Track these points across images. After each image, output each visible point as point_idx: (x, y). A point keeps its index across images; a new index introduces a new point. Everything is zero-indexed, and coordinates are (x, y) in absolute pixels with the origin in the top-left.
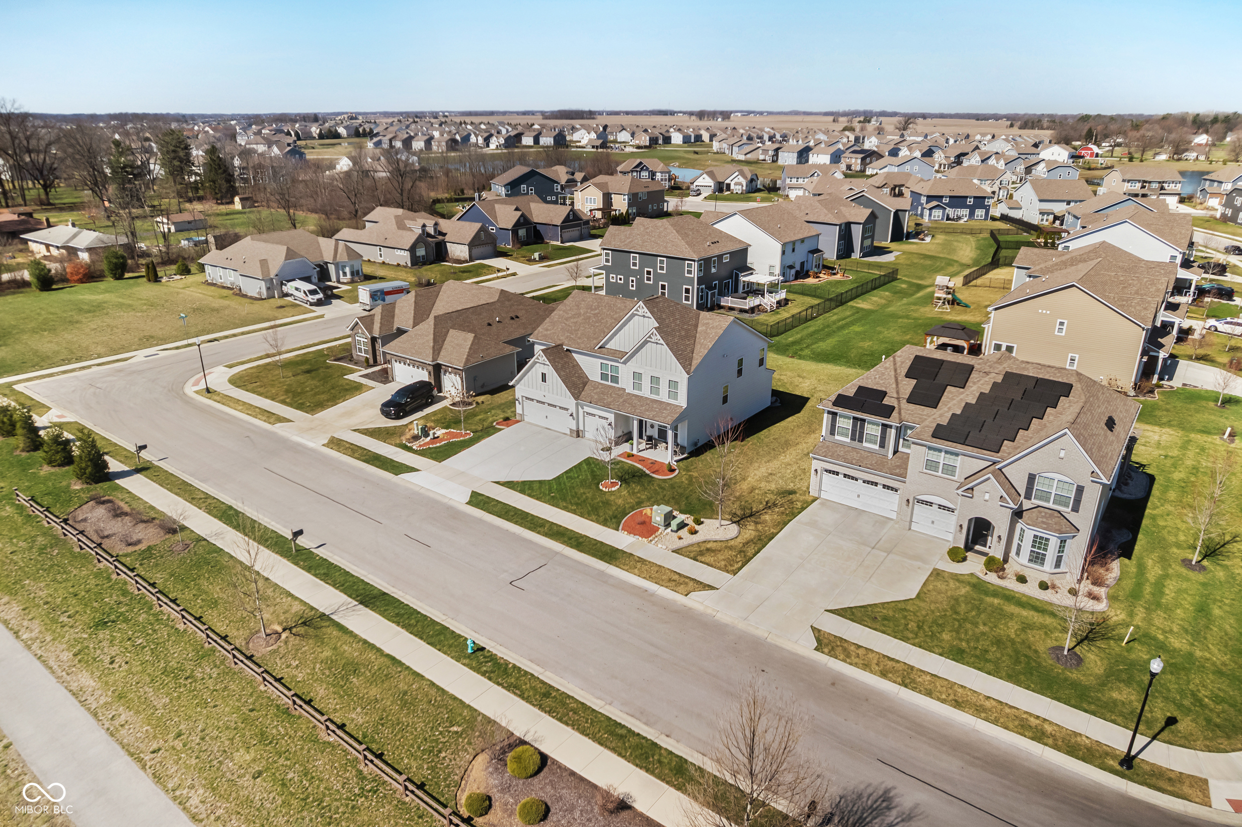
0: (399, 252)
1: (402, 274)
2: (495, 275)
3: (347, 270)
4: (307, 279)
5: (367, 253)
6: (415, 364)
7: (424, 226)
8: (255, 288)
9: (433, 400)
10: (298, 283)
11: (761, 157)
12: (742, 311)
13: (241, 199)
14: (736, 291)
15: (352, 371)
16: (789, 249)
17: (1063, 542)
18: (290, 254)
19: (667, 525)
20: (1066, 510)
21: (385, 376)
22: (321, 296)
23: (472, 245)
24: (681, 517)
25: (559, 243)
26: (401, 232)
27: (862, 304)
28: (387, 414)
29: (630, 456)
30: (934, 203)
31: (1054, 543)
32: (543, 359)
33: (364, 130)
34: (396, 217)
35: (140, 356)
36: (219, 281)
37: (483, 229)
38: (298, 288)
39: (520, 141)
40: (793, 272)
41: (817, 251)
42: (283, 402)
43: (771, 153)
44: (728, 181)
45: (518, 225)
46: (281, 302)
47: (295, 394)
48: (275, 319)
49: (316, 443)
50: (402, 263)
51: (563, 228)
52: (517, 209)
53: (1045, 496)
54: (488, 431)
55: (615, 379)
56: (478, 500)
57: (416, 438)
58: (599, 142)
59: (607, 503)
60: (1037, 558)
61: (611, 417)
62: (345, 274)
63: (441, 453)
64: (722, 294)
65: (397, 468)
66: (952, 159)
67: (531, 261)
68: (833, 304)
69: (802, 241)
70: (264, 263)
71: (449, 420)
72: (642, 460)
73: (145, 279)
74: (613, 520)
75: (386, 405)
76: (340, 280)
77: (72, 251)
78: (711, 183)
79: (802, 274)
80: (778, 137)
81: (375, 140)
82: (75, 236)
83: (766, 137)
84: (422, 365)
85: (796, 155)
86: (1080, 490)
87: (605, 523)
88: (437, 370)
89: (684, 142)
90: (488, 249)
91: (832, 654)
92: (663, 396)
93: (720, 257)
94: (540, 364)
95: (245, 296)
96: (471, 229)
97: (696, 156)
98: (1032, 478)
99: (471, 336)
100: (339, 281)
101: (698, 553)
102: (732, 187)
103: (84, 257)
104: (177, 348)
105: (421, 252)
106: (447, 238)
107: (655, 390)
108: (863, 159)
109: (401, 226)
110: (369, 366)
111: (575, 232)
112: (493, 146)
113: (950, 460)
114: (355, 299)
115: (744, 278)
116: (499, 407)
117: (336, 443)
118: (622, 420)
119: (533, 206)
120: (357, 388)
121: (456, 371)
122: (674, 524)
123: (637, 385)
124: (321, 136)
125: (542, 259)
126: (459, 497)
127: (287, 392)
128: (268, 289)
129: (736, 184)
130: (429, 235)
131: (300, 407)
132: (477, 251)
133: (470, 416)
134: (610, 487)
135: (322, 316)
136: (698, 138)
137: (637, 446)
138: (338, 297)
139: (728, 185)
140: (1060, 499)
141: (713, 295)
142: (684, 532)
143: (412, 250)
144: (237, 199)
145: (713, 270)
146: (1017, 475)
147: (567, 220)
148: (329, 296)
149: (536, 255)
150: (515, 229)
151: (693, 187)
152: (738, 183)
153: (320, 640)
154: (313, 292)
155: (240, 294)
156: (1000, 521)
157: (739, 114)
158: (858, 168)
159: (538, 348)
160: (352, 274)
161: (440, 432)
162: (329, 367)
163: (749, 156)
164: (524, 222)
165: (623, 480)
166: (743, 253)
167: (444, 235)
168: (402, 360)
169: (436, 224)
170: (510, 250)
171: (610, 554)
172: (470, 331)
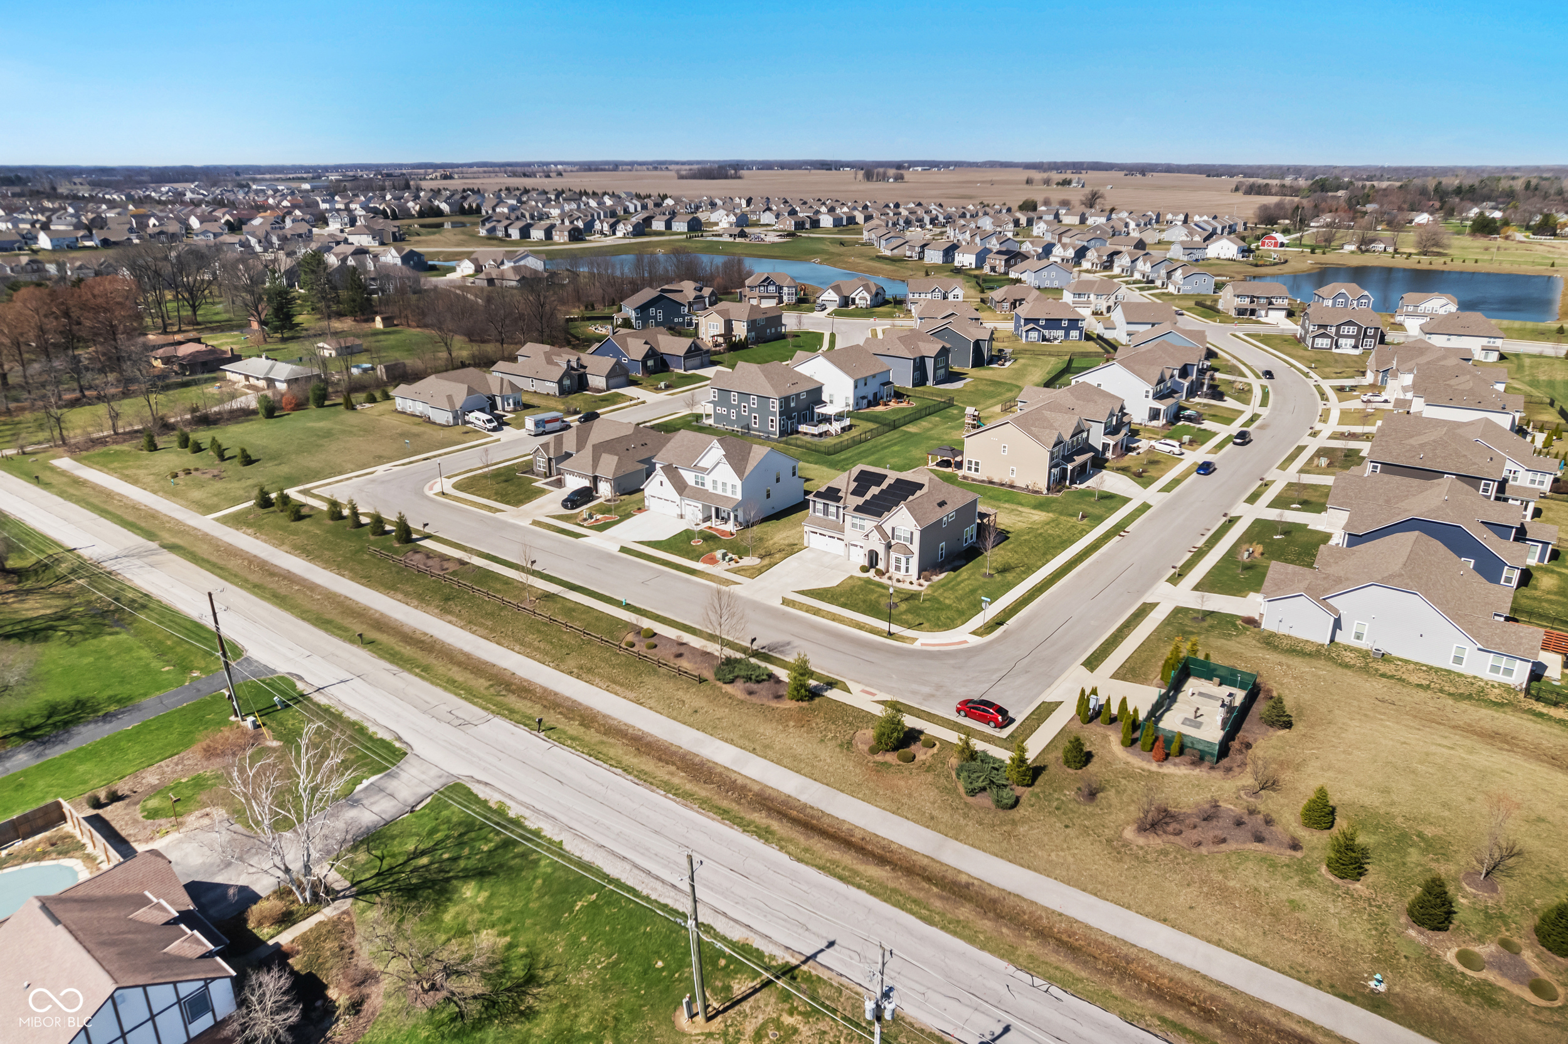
0: (548, 384)
1: (552, 403)
2: (628, 404)
3: (511, 401)
4: (482, 410)
5: (520, 382)
6: (580, 475)
7: (569, 361)
8: (444, 417)
9: (593, 498)
10: (477, 414)
11: (908, 254)
12: (813, 435)
13: (383, 319)
14: (813, 420)
15: (536, 481)
16: (861, 384)
17: (908, 559)
18: (471, 391)
19: (724, 559)
20: (908, 544)
21: (559, 483)
22: (496, 424)
23: (608, 377)
24: (730, 555)
25: (682, 371)
26: (550, 367)
27: (911, 429)
28: (565, 507)
29: (710, 528)
30: (1031, 326)
31: (903, 560)
32: (661, 472)
33: (470, 206)
34: (545, 353)
35: (380, 470)
36: (409, 411)
37: (618, 363)
38: (478, 418)
39: (650, 225)
40: (865, 401)
41: (889, 383)
42: (496, 500)
43: (917, 249)
44: (853, 296)
45: (647, 357)
46: (464, 429)
47: (502, 496)
48: (465, 442)
49: (526, 523)
50: (552, 393)
51: (685, 358)
52: (646, 343)
53: (899, 538)
54: (628, 516)
55: (703, 484)
56: (623, 550)
57: (585, 520)
58: (737, 230)
59: (694, 550)
60: (898, 568)
61: (700, 506)
62: (509, 404)
63: (602, 528)
64: (799, 423)
65: (577, 536)
66: (1105, 258)
67: (657, 389)
68: (886, 428)
69: (874, 376)
70: (450, 398)
71: (604, 510)
72: (717, 530)
73: (342, 407)
74: (697, 558)
75: (565, 501)
76: (506, 409)
77: (271, 382)
78: (837, 298)
79: (875, 401)
80: (941, 219)
81: (488, 225)
82: (271, 368)
83: (927, 219)
84: (585, 476)
85: (941, 253)
86: (912, 533)
87: (692, 559)
88: (595, 479)
89: (835, 226)
90: (622, 379)
91: (788, 605)
92: (729, 494)
93: (798, 395)
94: (659, 476)
95: (434, 423)
96: (608, 362)
97: (843, 249)
98: (893, 529)
99: (616, 458)
100: (504, 410)
101: (736, 571)
102: (857, 301)
103: (282, 387)
104: (403, 465)
105: (567, 382)
106: (587, 371)
107: (724, 490)
108: (1007, 261)
109: (550, 361)
110: (547, 477)
111: (697, 361)
112: (619, 234)
113: (862, 522)
114: (521, 426)
115: (819, 410)
116: (634, 502)
117: (536, 523)
118: (706, 508)
119: (660, 337)
120: (541, 492)
121: (607, 480)
122: (727, 558)
123: (715, 488)
124: (421, 214)
125: (667, 387)
126: (614, 549)
127: (496, 494)
128: (454, 418)
129: (860, 299)
130: (573, 368)
131: (508, 503)
132: (612, 382)
133: (617, 507)
134: (697, 543)
135: (499, 440)
136: (851, 220)
137: (715, 523)
138: (507, 424)
139: (853, 300)
140: (905, 539)
141: (792, 423)
142: (732, 563)
143: (560, 382)
144: (378, 319)
145: (793, 405)
146: (887, 528)
147: (689, 351)
148: (500, 423)
149: (662, 385)
150: (644, 361)
151: (820, 301)
152: (862, 298)
153: (556, 602)
154: (490, 421)
155: (428, 421)
156: (881, 551)
157: (920, 169)
158: (1002, 270)
159: (658, 466)
160: (515, 404)
161: (599, 517)
162: (520, 478)
163: (895, 251)
164: (652, 353)
165: (705, 539)
166: (818, 390)
167: (585, 367)
168: (572, 473)
169: (579, 359)
170: (641, 379)
171: (692, 572)
172: (616, 454)
